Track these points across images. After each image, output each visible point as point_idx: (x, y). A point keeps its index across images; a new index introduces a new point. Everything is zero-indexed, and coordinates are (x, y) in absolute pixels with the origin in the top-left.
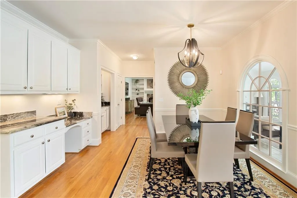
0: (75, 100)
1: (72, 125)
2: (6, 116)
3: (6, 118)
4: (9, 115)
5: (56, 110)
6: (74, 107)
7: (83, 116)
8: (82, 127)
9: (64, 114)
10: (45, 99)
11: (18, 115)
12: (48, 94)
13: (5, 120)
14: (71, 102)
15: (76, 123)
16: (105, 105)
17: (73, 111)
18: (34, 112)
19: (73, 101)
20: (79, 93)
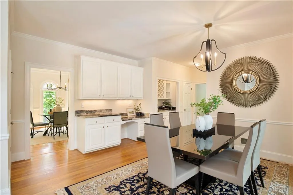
0: (141, 104)
1: (127, 120)
2: (95, 110)
3: (95, 112)
4: (96, 110)
5: (127, 110)
6: (140, 109)
7: (144, 116)
8: (139, 124)
9: (134, 114)
10: (119, 103)
11: (101, 111)
12: (119, 99)
13: (95, 113)
14: (138, 105)
15: (131, 120)
16: (173, 109)
17: (139, 112)
18: (111, 110)
19: (140, 104)
20: (143, 99)
